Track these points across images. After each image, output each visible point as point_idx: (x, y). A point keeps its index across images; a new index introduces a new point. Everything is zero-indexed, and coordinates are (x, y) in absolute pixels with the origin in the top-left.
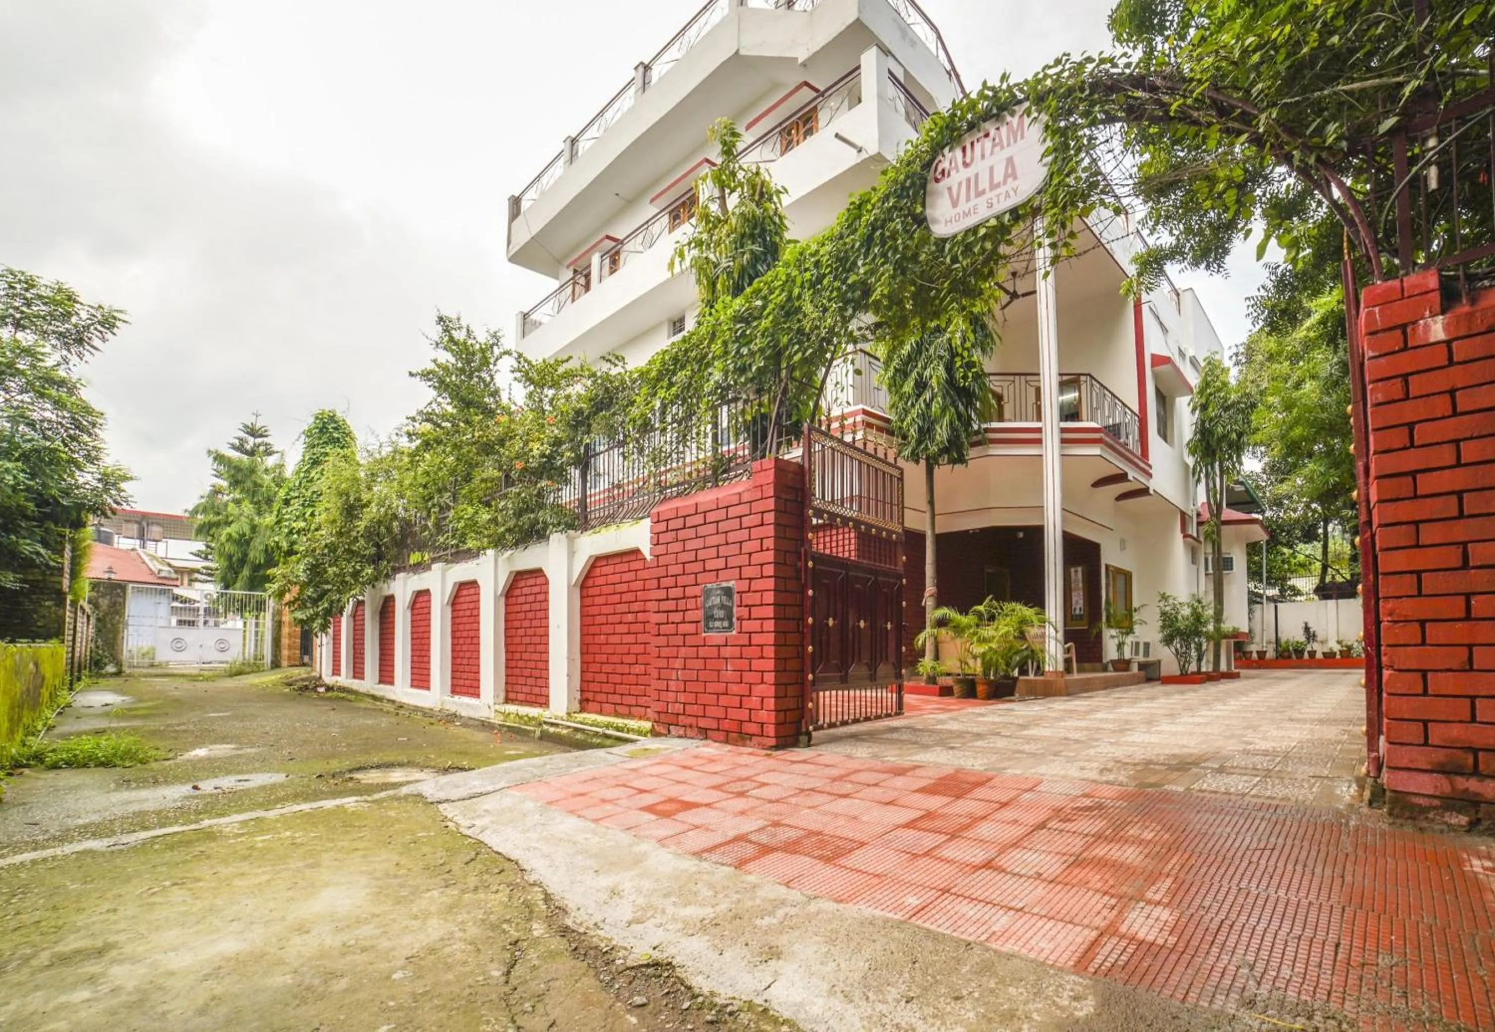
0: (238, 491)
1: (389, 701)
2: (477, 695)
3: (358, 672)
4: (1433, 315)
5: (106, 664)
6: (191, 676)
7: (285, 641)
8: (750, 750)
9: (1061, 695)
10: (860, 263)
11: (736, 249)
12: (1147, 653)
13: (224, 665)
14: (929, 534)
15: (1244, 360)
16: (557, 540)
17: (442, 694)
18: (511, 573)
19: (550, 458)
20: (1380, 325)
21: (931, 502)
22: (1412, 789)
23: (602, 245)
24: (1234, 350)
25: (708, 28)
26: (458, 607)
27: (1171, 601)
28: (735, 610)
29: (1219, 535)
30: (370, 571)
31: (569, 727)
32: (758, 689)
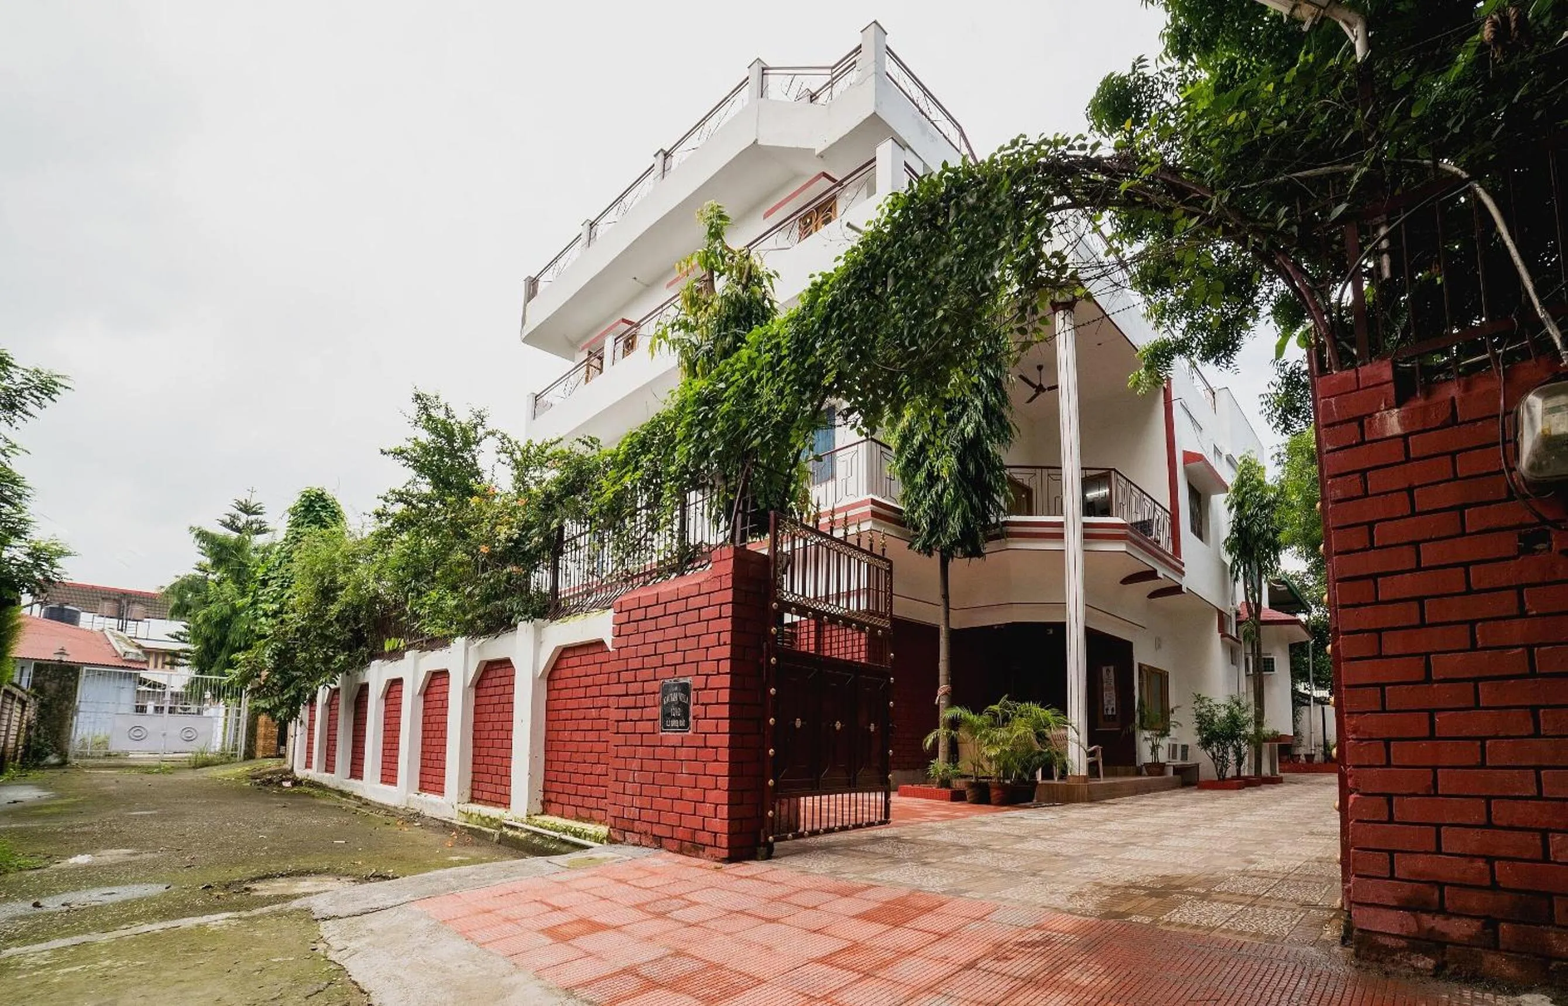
0: (222, 570)
1: (356, 797)
2: (441, 792)
3: (330, 767)
4: (1389, 408)
5: (47, 755)
6: (142, 767)
7: (261, 731)
8: (702, 861)
9: (1083, 801)
10: (818, 345)
11: (719, 331)
12: (1184, 757)
13: (190, 755)
14: (943, 628)
15: (1286, 460)
16: (525, 629)
17: (408, 791)
18: (481, 662)
19: (518, 542)
20: (1337, 417)
21: (946, 596)
22: (1378, 928)
23: (617, 328)
24: (1276, 450)
25: (726, 119)
26: (430, 698)
27: (1207, 703)
28: (691, 707)
29: (1258, 635)
30: (342, 658)
31: (528, 831)
32: (712, 795)
